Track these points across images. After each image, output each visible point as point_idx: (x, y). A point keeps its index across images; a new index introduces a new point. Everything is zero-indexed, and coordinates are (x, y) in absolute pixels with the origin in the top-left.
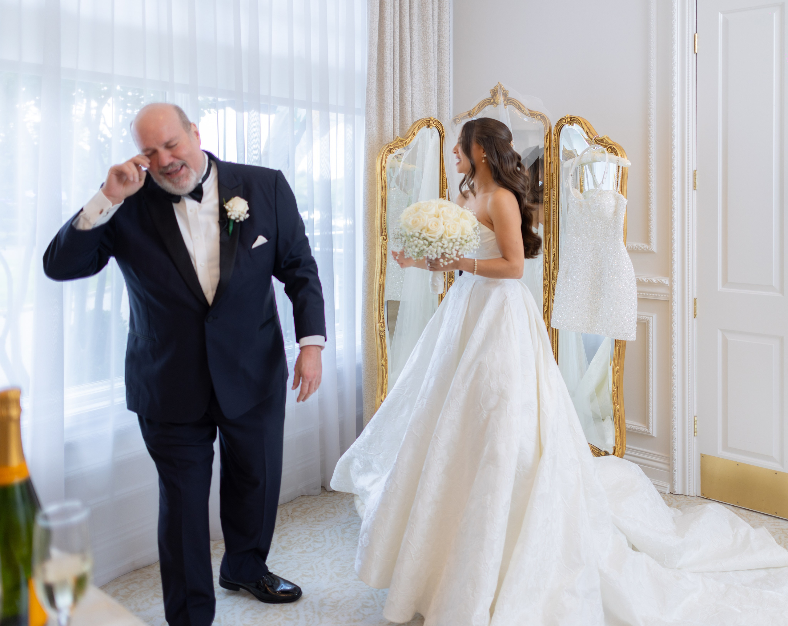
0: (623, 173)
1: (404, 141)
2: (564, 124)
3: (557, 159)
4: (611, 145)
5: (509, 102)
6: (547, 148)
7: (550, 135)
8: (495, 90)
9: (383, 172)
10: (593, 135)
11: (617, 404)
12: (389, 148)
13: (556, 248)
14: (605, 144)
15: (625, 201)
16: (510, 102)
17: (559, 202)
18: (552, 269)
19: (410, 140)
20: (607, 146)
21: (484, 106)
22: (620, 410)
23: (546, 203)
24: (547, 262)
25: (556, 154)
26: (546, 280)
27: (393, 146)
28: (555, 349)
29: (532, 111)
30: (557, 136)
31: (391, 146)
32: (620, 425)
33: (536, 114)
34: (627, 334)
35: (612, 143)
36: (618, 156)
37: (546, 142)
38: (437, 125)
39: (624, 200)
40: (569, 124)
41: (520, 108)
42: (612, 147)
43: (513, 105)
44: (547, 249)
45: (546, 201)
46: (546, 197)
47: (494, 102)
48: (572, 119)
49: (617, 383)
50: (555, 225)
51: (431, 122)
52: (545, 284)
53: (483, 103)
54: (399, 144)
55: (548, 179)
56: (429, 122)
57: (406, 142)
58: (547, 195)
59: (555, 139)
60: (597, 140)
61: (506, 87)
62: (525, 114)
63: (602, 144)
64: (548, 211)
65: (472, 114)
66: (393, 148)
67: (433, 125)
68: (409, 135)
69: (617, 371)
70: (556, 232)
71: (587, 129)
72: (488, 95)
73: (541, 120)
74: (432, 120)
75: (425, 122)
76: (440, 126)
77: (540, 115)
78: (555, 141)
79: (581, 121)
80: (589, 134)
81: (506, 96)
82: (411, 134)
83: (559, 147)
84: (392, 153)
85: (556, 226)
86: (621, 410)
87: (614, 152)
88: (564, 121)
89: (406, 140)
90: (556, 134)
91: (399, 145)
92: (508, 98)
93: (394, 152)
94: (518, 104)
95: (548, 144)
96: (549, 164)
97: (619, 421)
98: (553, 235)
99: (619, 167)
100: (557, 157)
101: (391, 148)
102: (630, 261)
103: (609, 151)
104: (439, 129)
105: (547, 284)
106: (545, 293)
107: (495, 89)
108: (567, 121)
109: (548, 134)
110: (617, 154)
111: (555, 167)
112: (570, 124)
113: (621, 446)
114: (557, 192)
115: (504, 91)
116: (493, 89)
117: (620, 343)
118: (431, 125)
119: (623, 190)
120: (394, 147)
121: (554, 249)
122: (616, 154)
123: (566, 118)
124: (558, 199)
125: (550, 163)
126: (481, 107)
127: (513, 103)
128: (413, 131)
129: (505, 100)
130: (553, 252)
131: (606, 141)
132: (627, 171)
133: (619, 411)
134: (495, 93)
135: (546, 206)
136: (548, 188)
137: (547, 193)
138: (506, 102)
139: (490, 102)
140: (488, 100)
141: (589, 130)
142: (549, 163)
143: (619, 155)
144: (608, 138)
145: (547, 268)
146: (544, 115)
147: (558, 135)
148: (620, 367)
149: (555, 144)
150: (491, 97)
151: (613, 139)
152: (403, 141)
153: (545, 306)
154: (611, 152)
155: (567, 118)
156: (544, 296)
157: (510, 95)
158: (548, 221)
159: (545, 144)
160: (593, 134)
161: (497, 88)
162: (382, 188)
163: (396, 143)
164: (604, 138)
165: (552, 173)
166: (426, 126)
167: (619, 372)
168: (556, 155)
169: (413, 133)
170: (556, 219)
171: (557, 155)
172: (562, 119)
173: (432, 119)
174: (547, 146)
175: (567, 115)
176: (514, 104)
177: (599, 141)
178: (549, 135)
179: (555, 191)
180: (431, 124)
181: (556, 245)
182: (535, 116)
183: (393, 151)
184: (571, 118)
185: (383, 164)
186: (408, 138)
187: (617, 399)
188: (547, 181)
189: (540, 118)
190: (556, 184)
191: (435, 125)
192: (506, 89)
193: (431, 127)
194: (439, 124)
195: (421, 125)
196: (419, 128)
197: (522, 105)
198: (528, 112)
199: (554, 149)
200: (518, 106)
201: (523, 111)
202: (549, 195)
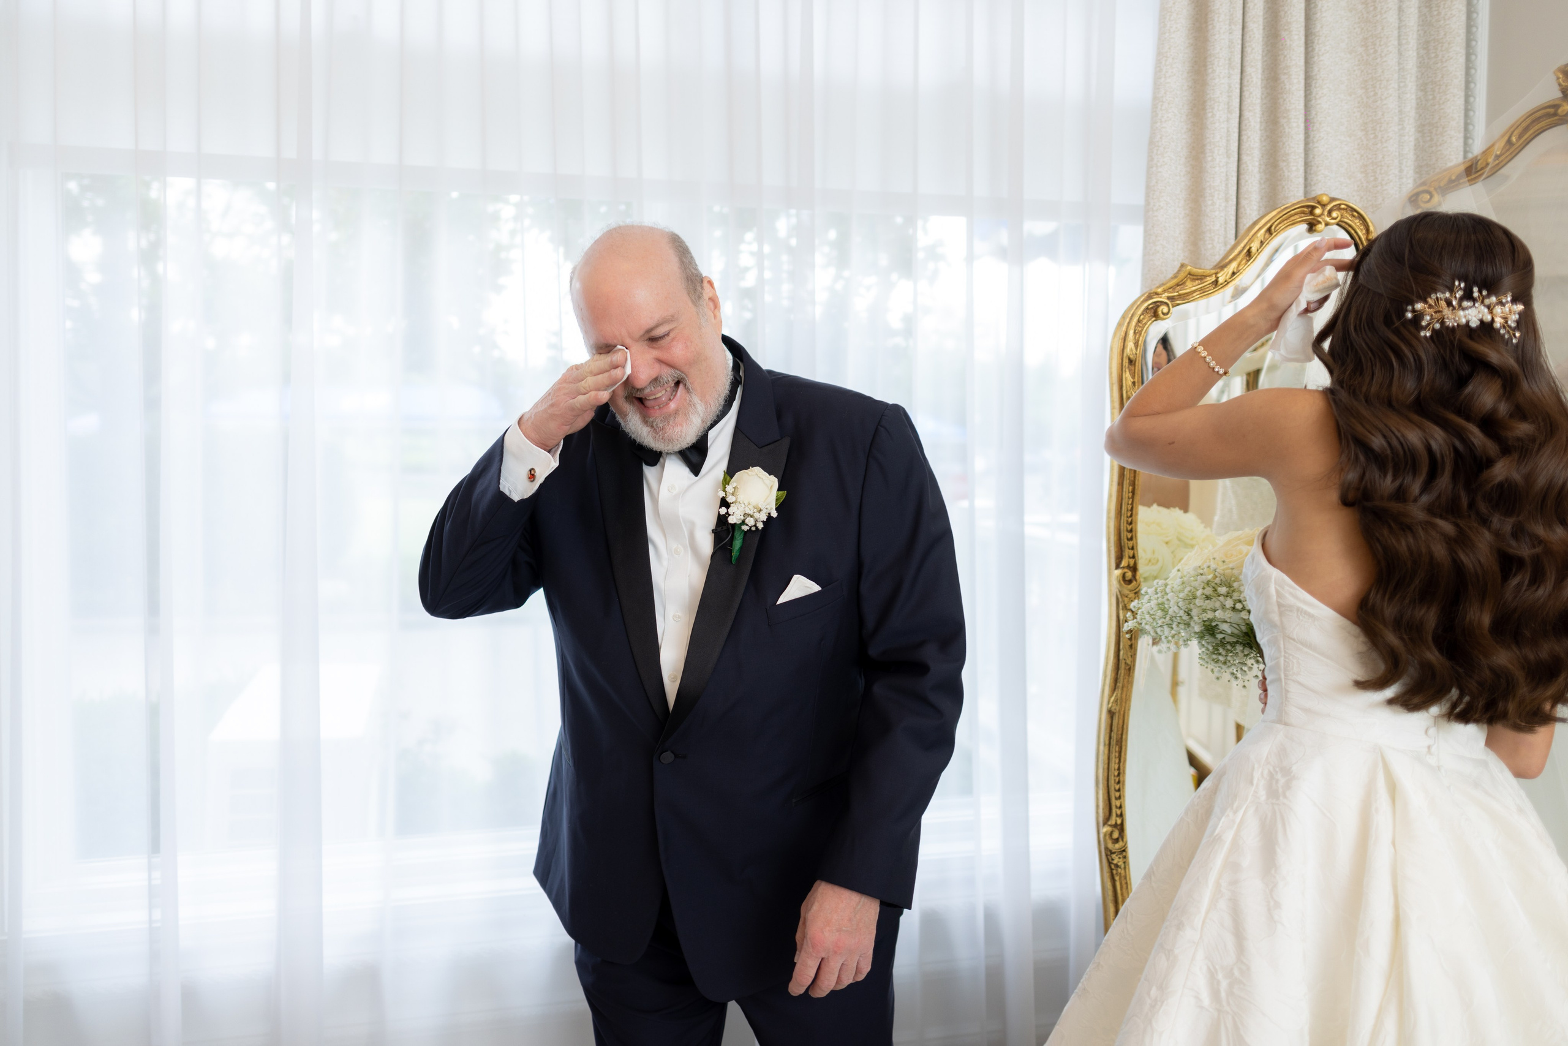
1: (1208, 278)
12: (1150, 302)
19: (1234, 274)
21: (1535, 128)
27: (1166, 295)
31: (1155, 293)
38: (1346, 220)
51: (1318, 211)
54: (1192, 286)
56: (1312, 213)
57: (1216, 282)
66: (1166, 301)
67: (1328, 219)
68: (1231, 257)
72: (1550, 90)
74: (1324, 203)
75: (1296, 214)
76: (1356, 224)
84: (1164, 315)
89: (1216, 273)
91: (1188, 291)
93: (1167, 314)
101: (1160, 300)
104: (1353, 232)
118: (1320, 222)
120: (1169, 298)
140: (1551, 107)
152: (1206, 276)
163: (1173, 286)
166: (1305, 226)
169: (1245, 251)
173: (1325, 199)
180: (1319, 216)
183: (1165, 310)
185: (1128, 351)
186: (1227, 265)
191: (1333, 221)
193: (1320, 227)
194: (1354, 216)
195: (1279, 223)
196: (1271, 234)
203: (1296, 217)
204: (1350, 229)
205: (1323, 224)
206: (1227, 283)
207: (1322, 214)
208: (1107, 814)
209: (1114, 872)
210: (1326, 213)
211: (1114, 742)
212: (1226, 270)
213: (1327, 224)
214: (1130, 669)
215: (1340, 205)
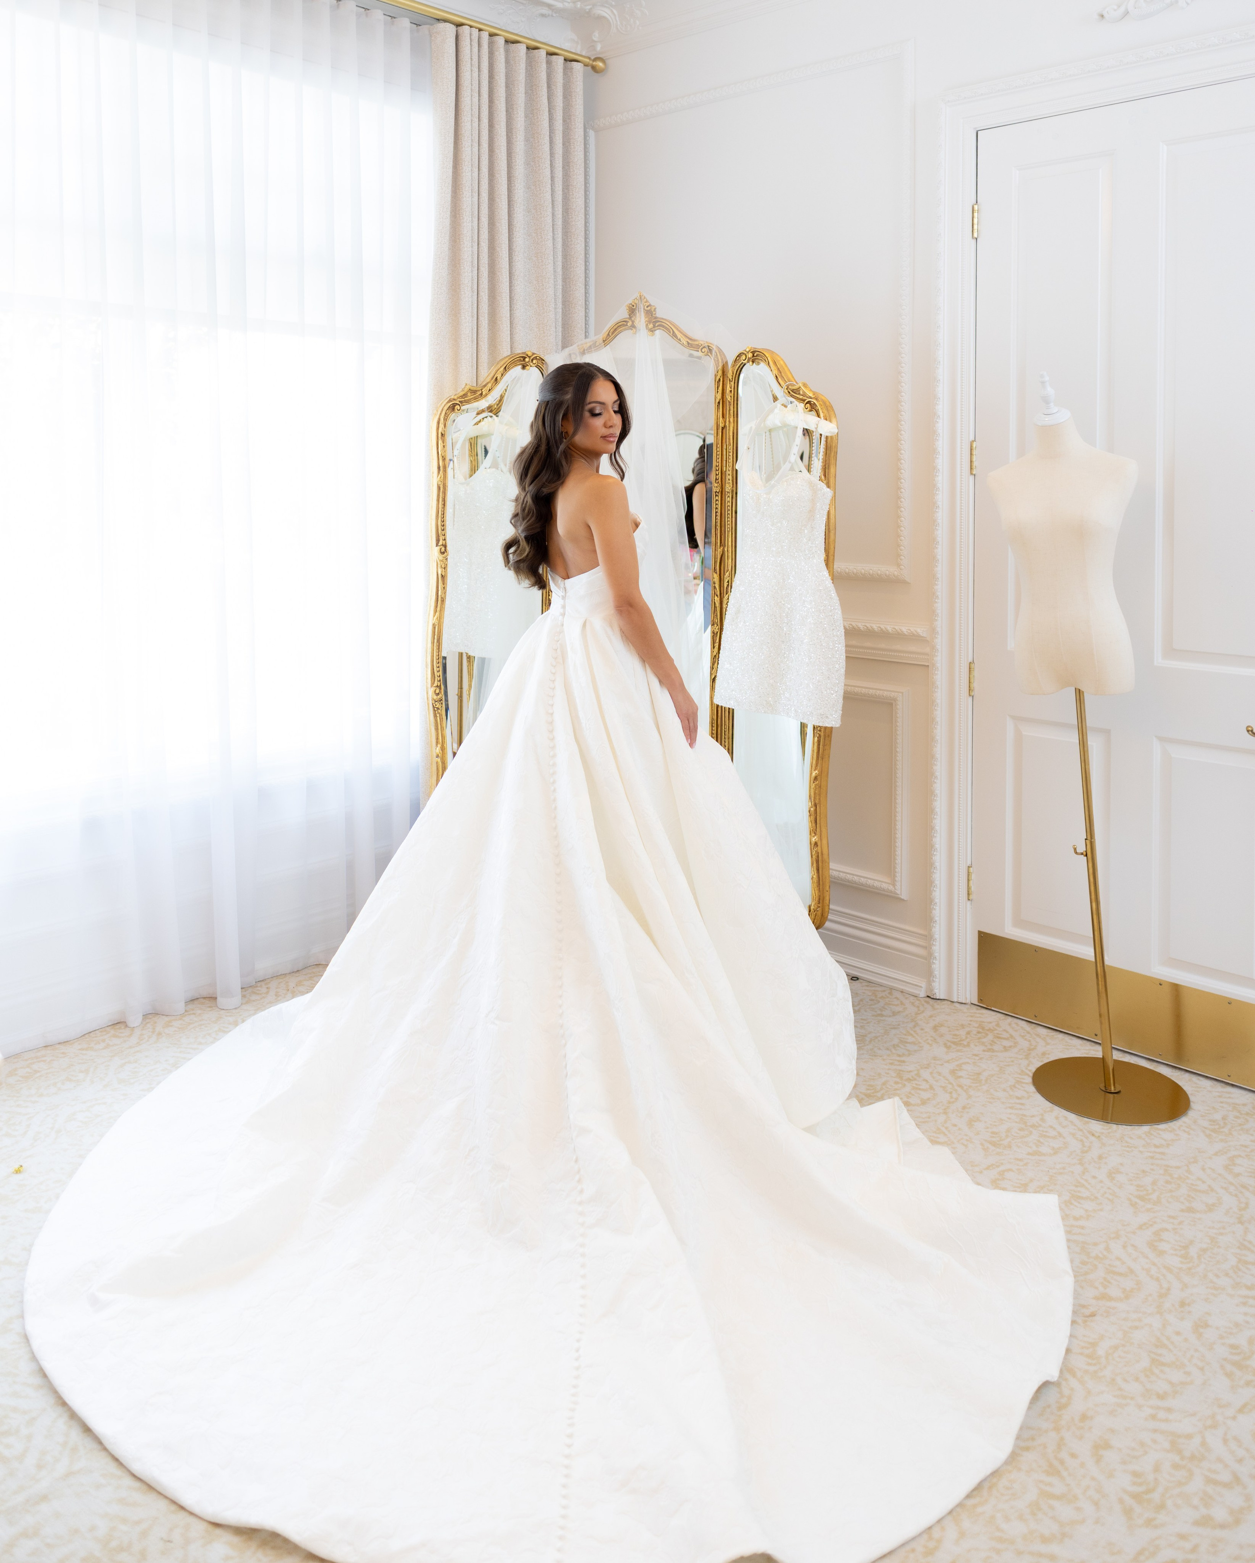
0: (829, 446)
1: (478, 392)
2: (744, 362)
3: (734, 420)
4: (811, 398)
5: (657, 325)
6: (719, 403)
7: (723, 381)
8: (633, 306)
9: (440, 442)
10: (785, 381)
11: (815, 833)
12: (452, 403)
13: (732, 572)
14: (801, 397)
15: (828, 492)
16: (660, 325)
17: (736, 493)
18: (724, 606)
19: (490, 390)
20: (804, 400)
21: (617, 331)
22: (819, 844)
23: (716, 496)
24: (717, 595)
25: (732, 412)
26: (716, 625)
27: (459, 400)
28: (729, 742)
29: (694, 340)
30: (735, 383)
31: (454, 399)
32: (819, 867)
33: (701, 344)
34: (823, 715)
35: (811, 395)
36: (820, 418)
37: (718, 392)
38: (539, 364)
39: (825, 490)
40: (751, 363)
41: (674, 335)
42: (812, 402)
43: (663, 330)
44: (716, 573)
45: (716, 492)
46: (716, 485)
47: (633, 326)
48: (755, 355)
49: (814, 798)
50: (730, 533)
51: (527, 360)
52: (713, 633)
53: (615, 327)
54: (470, 396)
55: (720, 455)
56: (524, 361)
57: (481, 394)
58: (718, 482)
59: (731, 388)
60: (790, 389)
61: (653, 301)
62: (683, 345)
63: (798, 396)
64: (719, 509)
65: (597, 345)
67: (531, 364)
68: (488, 381)
69: (816, 778)
70: (732, 545)
71: (776, 372)
72: (622, 314)
73: (708, 354)
74: (529, 355)
75: (518, 360)
76: (544, 366)
77: (708, 347)
78: (731, 391)
79: (769, 358)
80: (780, 380)
81: (651, 315)
82: (492, 378)
83: (737, 400)
84: (456, 411)
85: (732, 534)
86: (821, 844)
87: (815, 410)
88: (744, 357)
89: (482, 390)
90: (732, 379)
91: (469, 398)
92: (656, 318)
93: (459, 410)
94: (671, 327)
95: (719, 396)
96: (722, 430)
97: (817, 863)
98: (726, 550)
99: (821, 435)
100: (734, 418)
101: (456, 402)
102: (834, 594)
103: (807, 409)
105: (717, 632)
106: (714, 647)
107: (633, 304)
108: (748, 358)
109: (719, 380)
110: (819, 416)
111: (731, 434)
112: (753, 362)
113: (819, 903)
114: (733, 477)
115: (647, 307)
116: (630, 304)
117: (820, 731)
118: (526, 366)
119: (828, 475)
120: (460, 402)
121: (728, 573)
122: (817, 414)
123: (746, 353)
124: (734, 489)
126: (613, 333)
127: (663, 326)
128: (494, 376)
129: (650, 322)
130: (726, 579)
131: (804, 392)
132: (836, 441)
133: (817, 846)
134: (632, 310)
135: (716, 500)
136: (720, 470)
137: (718, 479)
138: (652, 326)
139: (627, 325)
140: (623, 321)
141: (781, 373)
142: (722, 428)
143: (822, 415)
144: (805, 385)
145: (718, 605)
146: (715, 347)
147: (736, 381)
148: (821, 772)
149: (731, 396)
150: (628, 317)
151: (813, 387)
152: (477, 391)
153: (713, 668)
154: (811, 411)
155: (748, 352)
156: (712, 652)
157: (659, 314)
158: (719, 525)
159: (715, 396)
160: (786, 379)
161: (636, 301)
162: (439, 468)
163: (464, 395)
164: (800, 387)
165: (727, 445)
166: (520, 366)
167: (819, 779)
168: (732, 414)
169: (495, 378)
170: (732, 522)
171: (734, 415)
172: (741, 353)
173: (530, 354)
174: (719, 398)
175: (748, 347)
176: (666, 328)
177: (793, 392)
178: (721, 380)
179: (731, 475)
180: (527, 362)
181: (732, 567)
182: (699, 348)
183: (459, 408)
184: (753, 352)
185: (441, 429)
186: (485, 386)
187: (814, 825)
188: (719, 459)
189: (708, 351)
190: (731, 463)
191: (534, 365)
192: (652, 304)
194: (542, 362)
195: (509, 365)
197: (677, 329)
198: (687, 342)
199: (730, 405)
200: (672, 333)
201: (680, 340)
202: (720, 482)
203: (518, 362)
204: (541, 369)
205: (529, 366)
206: (486, 395)
207: (529, 361)
208: (433, 681)
209: (437, 712)
210: (531, 361)
211: (435, 641)
212: (486, 388)
213: (531, 366)
214: (443, 601)
215: (536, 357)
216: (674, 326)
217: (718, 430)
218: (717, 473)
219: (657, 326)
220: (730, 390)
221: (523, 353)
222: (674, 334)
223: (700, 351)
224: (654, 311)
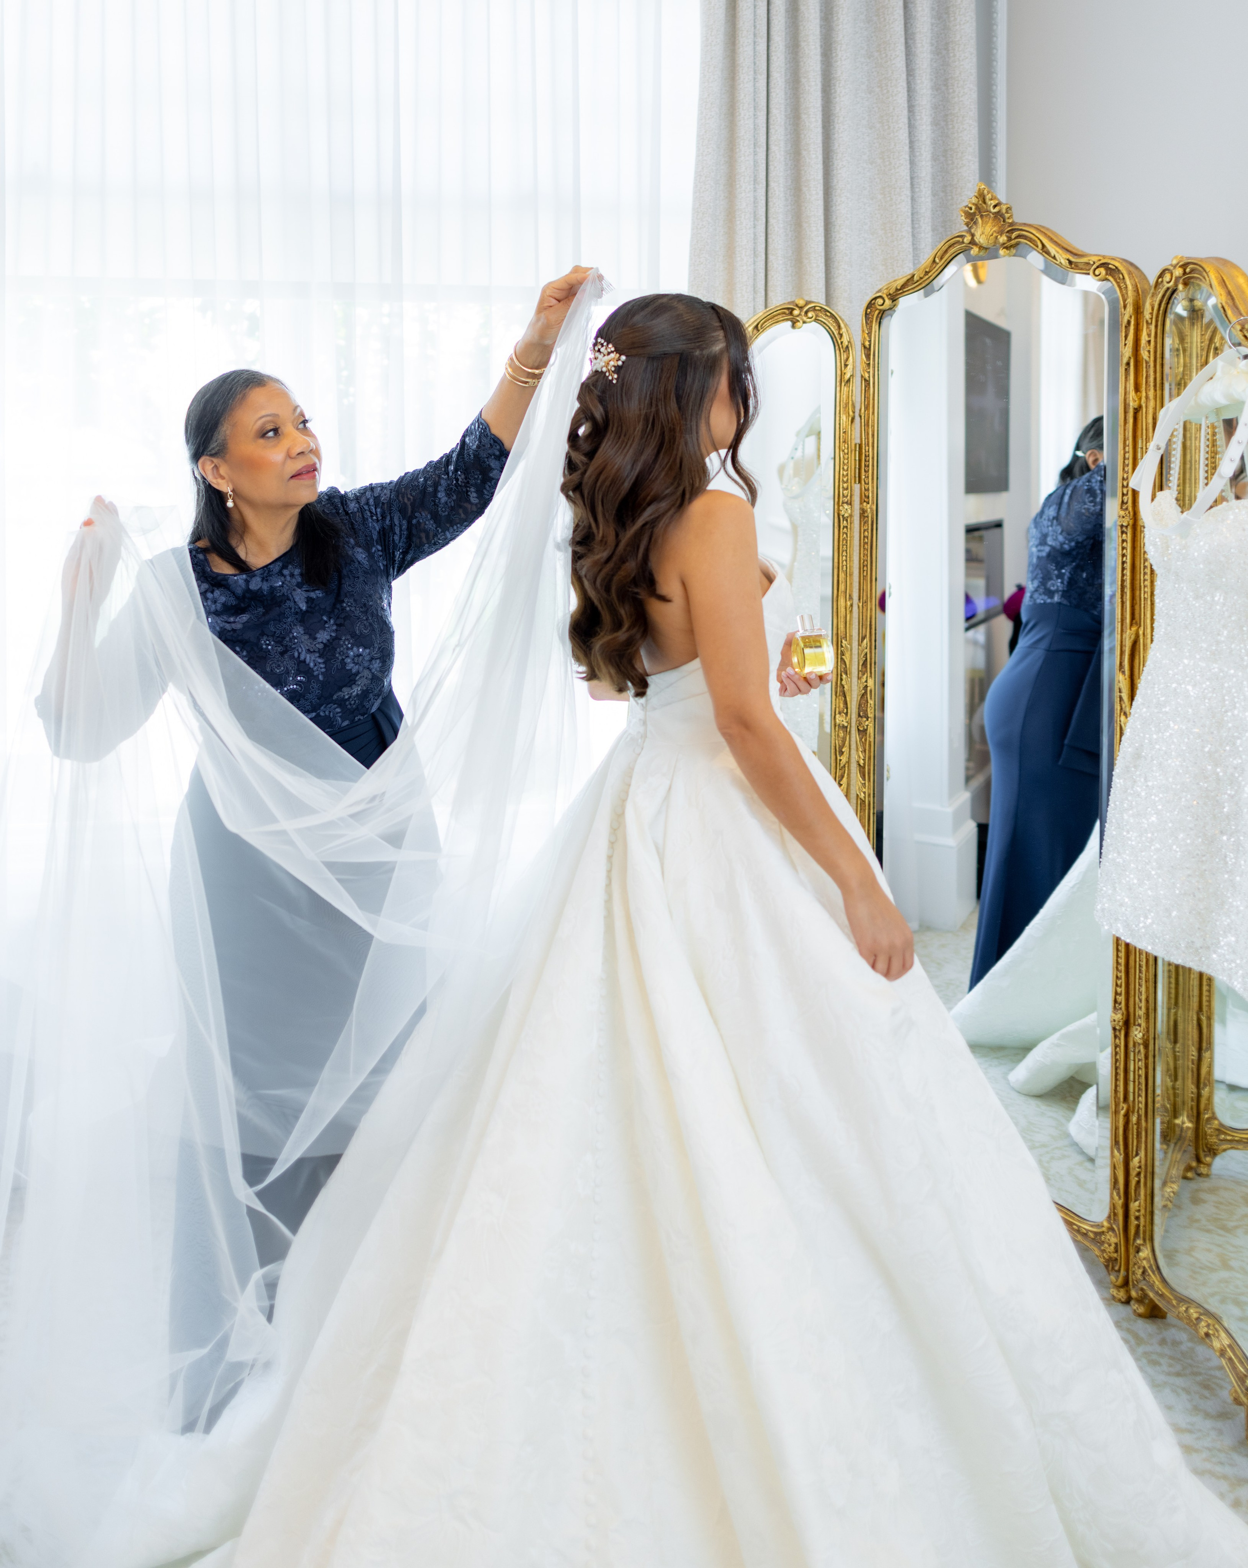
3: (1155, 395)
5: (1013, 237)
6: (1128, 364)
8: (972, 209)
16: (1019, 236)
21: (946, 254)
23: (1122, 532)
25: (1153, 379)
29: (1080, 257)
30: (1156, 326)
33: (1092, 263)
37: (1125, 345)
38: (820, 319)
41: (1044, 251)
43: (1025, 244)
44: (1123, 673)
45: (1123, 525)
46: (1123, 513)
47: (974, 244)
48: (1188, 270)
51: (796, 312)
53: (944, 249)
55: (1131, 459)
56: (791, 313)
58: (1127, 509)
59: (1149, 335)
62: (1059, 266)
64: (1129, 557)
65: (916, 281)
67: (805, 318)
71: (1223, 299)
73: (1108, 280)
74: (800, 306)
75: (778, 312)
76: (830, 321)
77: (1104, 265)
78: (1149, 342)
81: (1004, 221)
88: (1177, 273)
90: (1151, 319)
92: (1011, 224)
94: (1039, 239)
95: (1127, 352)
96: (1135, 414)
98: (1141, 633)
100: (1155, 390)
104: (827, 326)
107: (972, 205)
108: (1176, 277)
109: (1128, 322)
112: (1186, 284)
115: (995, 206)
118: (798, 321)
125: (1137, 411)
126: (941, 260)
127: (1026, 238)
129: (1001, 233)
134: (971, 214)
135: (1123, 541)
137: (1127, 503)
138: (1005, 238)
139: (961, 243)
140: (958, 236)
142: (1135, 409)
146: (1117, 264)
147: (1159, 323)
149: (1149, 352)
150: (965, 228)
157: (1018, 217)
158: (1129, 586)
159: (1120, 353)
161: (977, 199)
166: (789, 323)
168: (1152, 384)
171: (1155, 386)
172: (1169, 268)
173: (801, 303)
174: (1127, 356)
176: (1029, 240)
178: (1132, 323)
180: (798, 316)
182: (1089, 270)
188: (1128, 465)
189: (1107, 274)
191: (809, 320)
192: (1004, 202)
193: (798, 324)
194: (826, 315)
195: (765, 322)
196: (759, 331)
197: (1051, 240)
198: (1068, 260)
199: (1148, 367)
200: (1040, 246)
201: (1054, 257)
202: (1130, 509)
203: (779, 316)
205: (801, 322)
207: (800, 315)
210: (803, 314)
213: (804, 322)
215: (815, 307)
216: (1045, 235)
217: (1127, 414)
218: (1125, 492)
219: (1016, 238)
220: (1147, 339)
221: (789, 303)
222: (1045, 249)
223: (1091, 272)
224: (1007, 212)
